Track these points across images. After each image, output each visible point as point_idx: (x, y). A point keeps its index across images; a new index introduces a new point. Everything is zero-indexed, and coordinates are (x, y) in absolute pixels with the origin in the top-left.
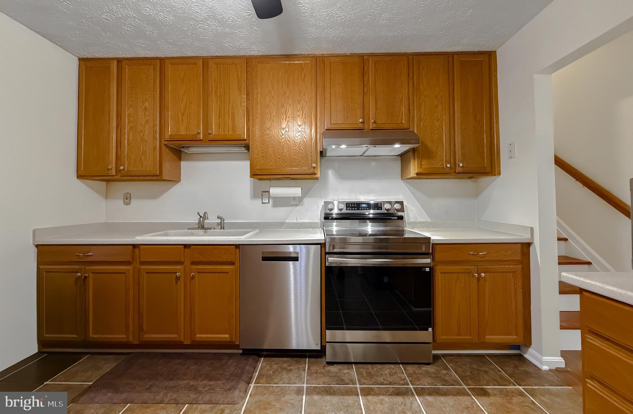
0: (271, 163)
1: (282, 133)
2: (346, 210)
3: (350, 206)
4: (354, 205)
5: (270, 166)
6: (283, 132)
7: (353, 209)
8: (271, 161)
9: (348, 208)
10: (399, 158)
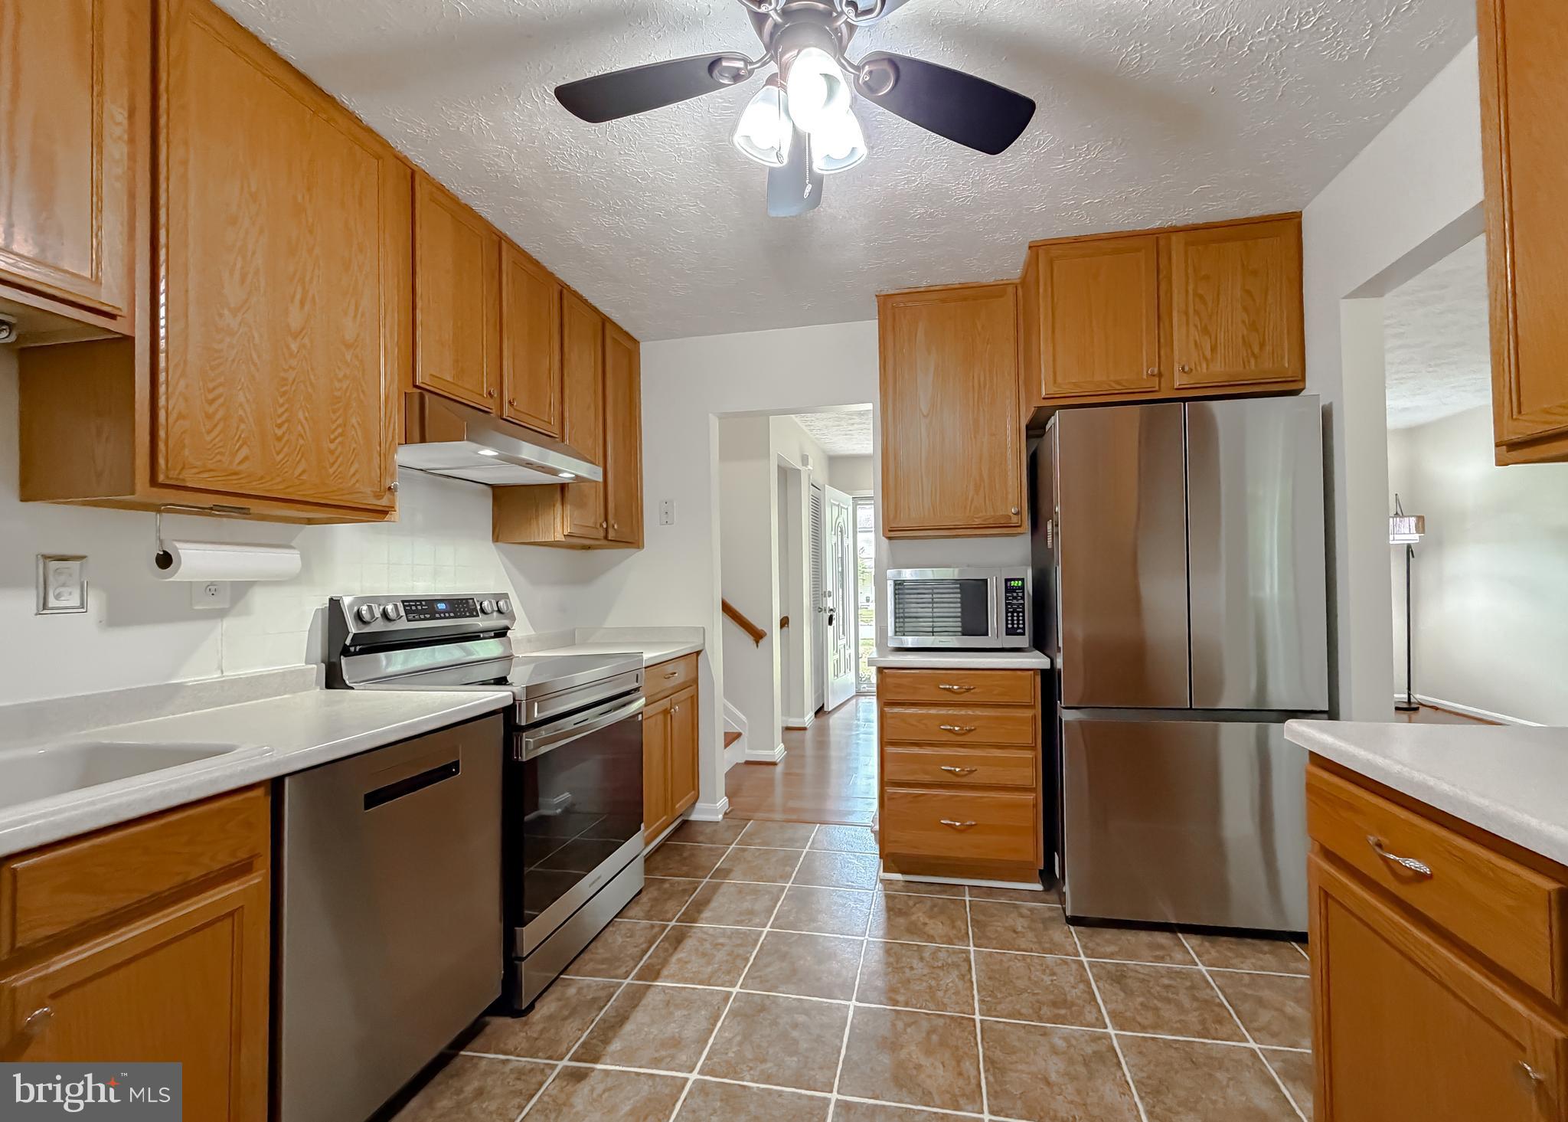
0: (244, 452)
1: (288, 347)
2: (409, 620)
3: (414, 608)
4: (421, 605)
5: (241, 462)
6: (294, 347)
7: (422, 617)
8: (244, 443)
9: (411, 616)
10: (489, 491)
